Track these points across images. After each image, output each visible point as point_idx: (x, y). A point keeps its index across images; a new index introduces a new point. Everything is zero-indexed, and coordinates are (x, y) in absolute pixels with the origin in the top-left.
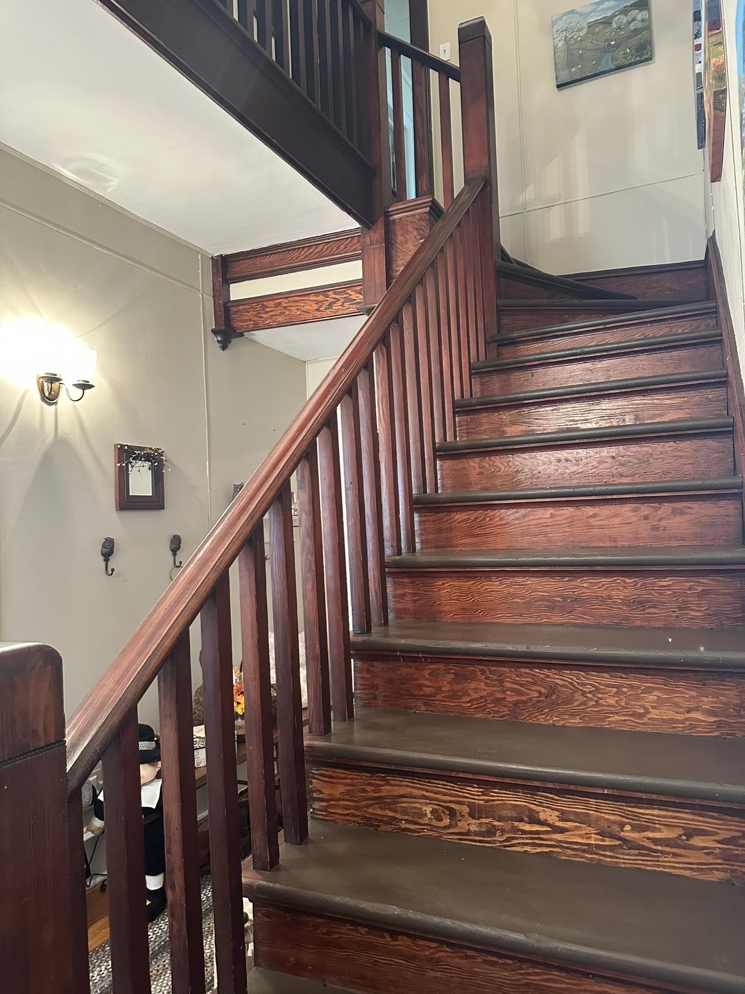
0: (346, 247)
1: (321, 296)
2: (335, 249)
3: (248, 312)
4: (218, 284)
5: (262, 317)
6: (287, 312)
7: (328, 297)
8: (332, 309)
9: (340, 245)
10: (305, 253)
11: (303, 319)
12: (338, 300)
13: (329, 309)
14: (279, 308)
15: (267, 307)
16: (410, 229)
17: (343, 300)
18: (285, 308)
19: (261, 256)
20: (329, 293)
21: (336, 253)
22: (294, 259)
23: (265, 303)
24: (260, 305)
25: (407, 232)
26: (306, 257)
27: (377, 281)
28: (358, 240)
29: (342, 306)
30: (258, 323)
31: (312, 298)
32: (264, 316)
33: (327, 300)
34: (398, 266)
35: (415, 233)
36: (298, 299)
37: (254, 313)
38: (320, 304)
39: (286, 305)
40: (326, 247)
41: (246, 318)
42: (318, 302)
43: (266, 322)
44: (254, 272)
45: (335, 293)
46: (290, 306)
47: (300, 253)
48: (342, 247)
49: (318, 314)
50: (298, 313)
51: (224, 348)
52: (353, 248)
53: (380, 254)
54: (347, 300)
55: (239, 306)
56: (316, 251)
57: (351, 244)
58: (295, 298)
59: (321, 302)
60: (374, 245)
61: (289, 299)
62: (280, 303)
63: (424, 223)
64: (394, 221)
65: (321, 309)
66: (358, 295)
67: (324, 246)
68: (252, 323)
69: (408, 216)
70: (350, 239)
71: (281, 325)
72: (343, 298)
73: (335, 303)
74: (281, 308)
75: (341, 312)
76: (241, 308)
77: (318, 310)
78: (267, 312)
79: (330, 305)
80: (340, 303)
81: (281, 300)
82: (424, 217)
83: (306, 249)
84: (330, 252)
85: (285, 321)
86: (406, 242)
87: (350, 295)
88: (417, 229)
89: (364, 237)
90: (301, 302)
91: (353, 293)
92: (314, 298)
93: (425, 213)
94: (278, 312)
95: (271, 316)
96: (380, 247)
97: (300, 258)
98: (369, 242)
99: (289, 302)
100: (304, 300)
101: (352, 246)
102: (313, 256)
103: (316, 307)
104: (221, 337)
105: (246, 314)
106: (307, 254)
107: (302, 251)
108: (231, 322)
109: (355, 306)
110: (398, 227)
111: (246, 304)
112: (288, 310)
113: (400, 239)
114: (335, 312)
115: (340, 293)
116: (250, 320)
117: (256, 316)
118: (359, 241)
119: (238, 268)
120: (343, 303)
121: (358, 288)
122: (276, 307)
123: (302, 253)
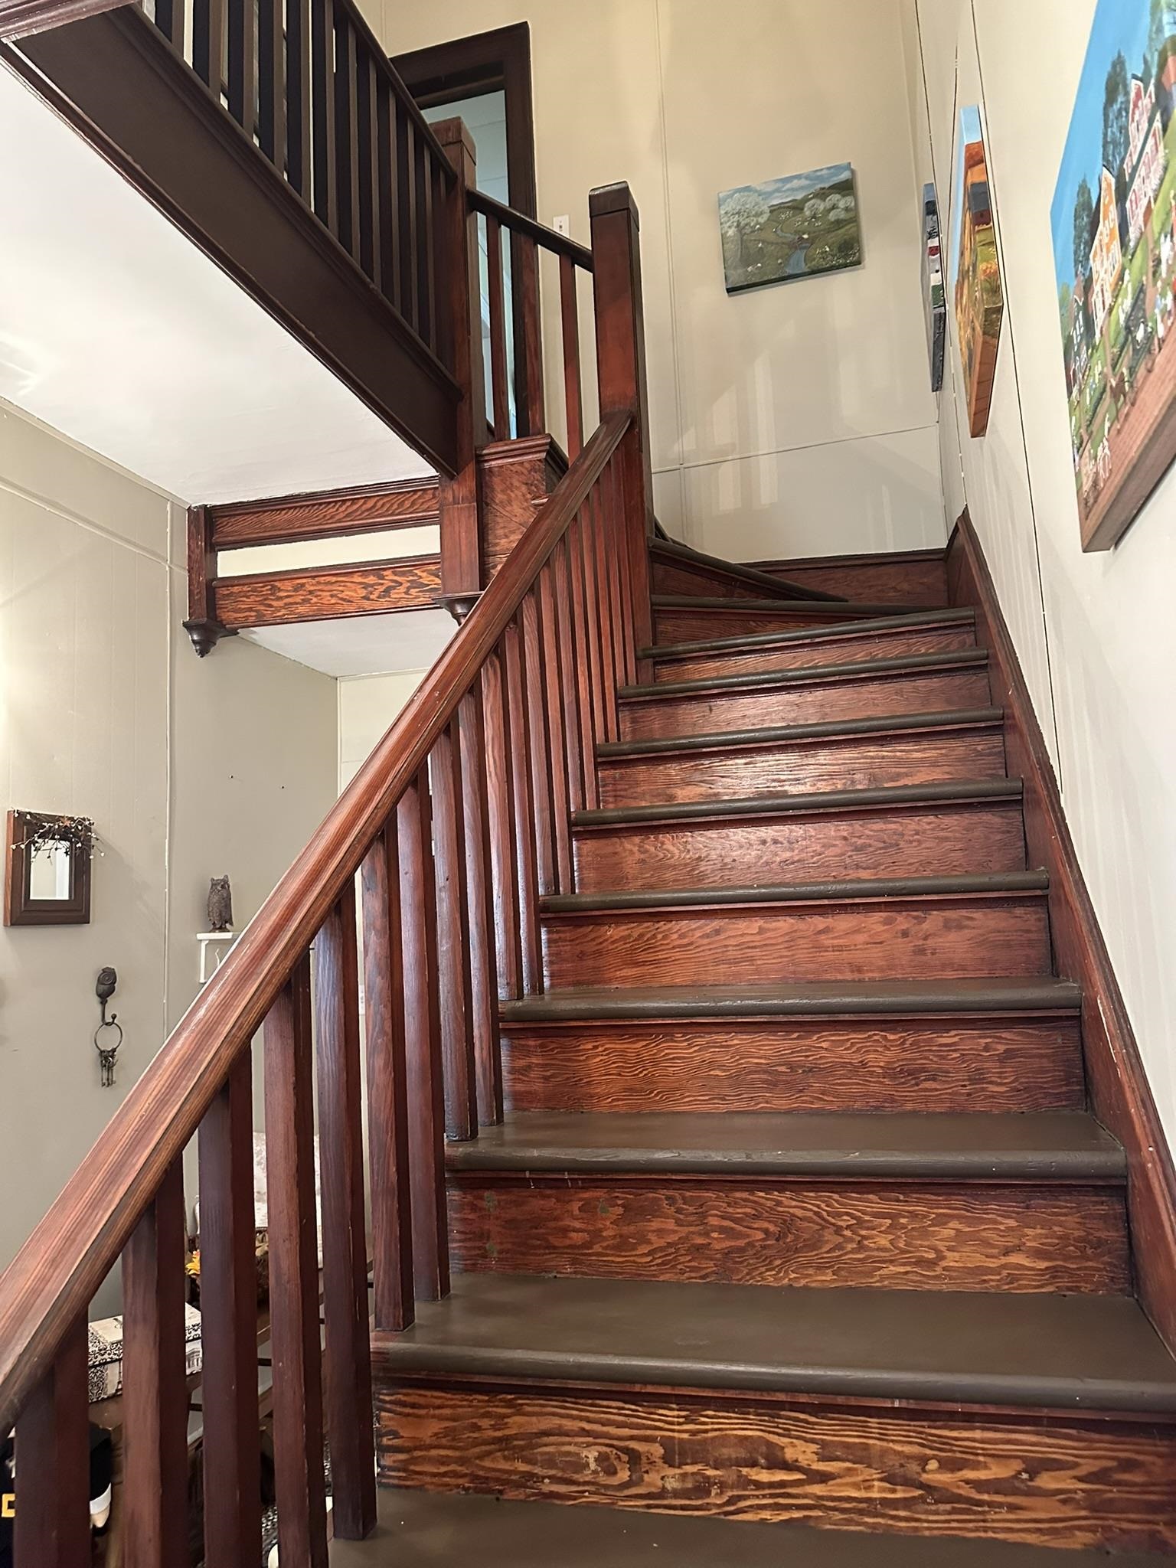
0: (413, 503)
1: (372, 577)
2: (395, 506)
3: (248, 597)
4: (198, 551)
5: (271, 606)
6: (315, 600)
7: (383, 579)
8: (389, 597)
9: (403, 501)
10: (346, 510)
11: (341, 611)
12: (401, 584)
13: (384, 597)
14: (301, 592)
15: (280, 590)
16: (516, 483)
17: (409, 584)
18: (311, 592)
19: (273, 511)
20: (385, 573)
21: (397, 511)
22: (328, 517)
23: (276, 584)
24: (269, 587)
25: (511, 487)
26: (347, 516)
27: (465, 559)
28: (434, 495)
29: (406, 593)
30: (264, 615)
31: (357, 579)
32: (275, 603)
33: (382, 584)
34: (496, 537)
35: (524, 488)
36: (334, 579)
37: (258, 599)
38: (370, 589)
39: (312, 588)
40: (381, 502)
41: (243, 607)
42: (366, 586)
43: (279, 614)
44: (261, 535)
45: (395, 574)
46: (319, 590)
47: (337, 510)
48: (407, 504)
49: (366, 604)
50: (333, 601)
51: (203, 653)
52: (425, 506)
53: (469, 517)
54: (414, 584)
55: (233, 586)
56: (364, 507)
57: (421, 501)
58: (328, 579)
59: (372, 586)
60: (459, 503)
61: (317, 579)
62: (303, 585)
63: (537, 476)
64: (490, 469)
65: (372, 597)
66: (432, 578)
67: (378, 501)
68: (253, 614)
69: (512, 464)
70: (420, 493)
71: (302, 619)
72: (409, 581)
73: (394, 588)
74: (305, 593)
75: (405, 603)
76: (235, 589)
77: (366, 598)
78: (280, 598)
79: (387, 591)
80: (402, 589)
81: (304, 581)
82: (537, 467)
83: (348, 503)
84: (387, 510)
85: (311, 613)
86: (510, 502)
87: (421, 577)
88: (527, 484)
89: (443, 491)
90: (338, 584)
91: (424, 575)
92: (360, 580)
93: (540, 460)
94: (298, 599)
95: (286, 604)
96: (469, 508)
97: (337, 517)
98: (451, 499)
99: (319, 583)
100: (343, 582)
101: (423, 503)
102: (360, 515)
103: (363, 592)
104: (199, 635)
105: (245, 599)
106: (350, 510)
107: (341, 506)
108: (218, 612)
109: (428, 594)
110: (496, 480)
111: (244, 585)
112: (316, 596)
113: (500, 497)
114: (394, 603)
115: (403, 574)
116: (250, 610)
117: (261, 603)
118: (434, 497)
119: (229, 528)
120: (409, 588)
121: (433, 567)
122: (296, 590)
123: (341, 510)
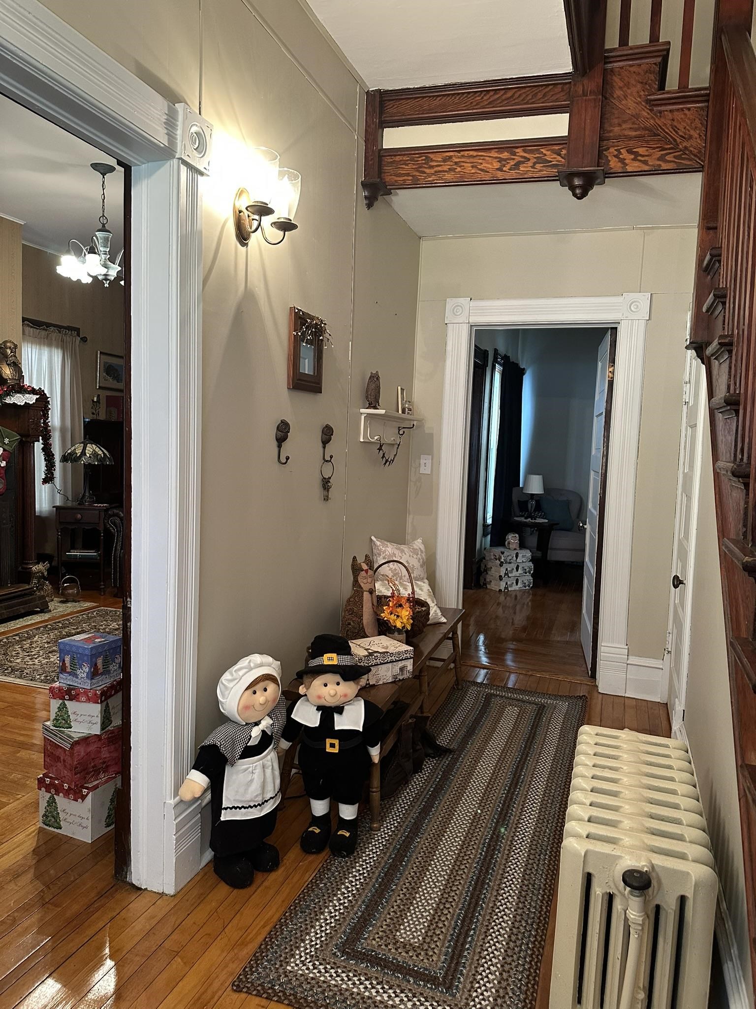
0: (544, 95)
1: (506, 154)
2: (530, 97)
3: (407, 165)
4: (373, 126)
5: (424, 172)
6: (459, 169)
7: (515, 155)
8: (519, 169)
9: (536, 93)
10: (489, 98)
11: (479, 179)
12: (529, 160)
13: (514, 169)
14: (449, 163)
15: (432, 160)
16: (633, 82)
17: (535, 160)
18: (456, 163)
19: (430, 97)
20: (517, 150)
21: (531, 101)
22: (474, 104)
23: (431, 156)
24: (424, 158)
25: (628, 85)
26: (490, 103)
27: (587, 141)
28: (562, 89)
29: (532, 167)
30: (418, 180)
31: (494, 154)
32: (427, 171)
33: (514, 159)
34: (611, 125)
35: (639, 86)
36: (475, 153)
37: (414, 167)
38: (503, 162)
39: (457, 160)
40: (519, 93)
41: (402, 172)
42: (500, 160)
43: (429, 179)
44: (420, 116)
45: (525, 151)
46: (463, 162)
47: (482, 98)
48: (540, 95)
49: (500, 175)
50: (473, 171)
51: (369, 206)
52: (554, 98)
53: (595, 107)
54: (539, 160)
55: (395, 156)
56: (504, 97)
57: (552, 93)
58: (471, 153)
59: (505, 160)
60: (587, 96)
61: (462, 153)
62: (451, 157)
63: (652, 77)
64: (612, 70)
65: (504, 169)
66: (555, 156)
67: (516, 92)
68: (410, 178)
69: (631, 66)
70: (551, 87)
71: (447, 185)
72: (535, 158)
73: (523, 162)
74: (452, 163)
75: (530, 175)
76: (398, 158)
77: (500, 169)
78: (432, 167)
79: (517, 166)
80: (530, 164)
81: (452, 154)
82: (652, 69)
83: (492, 93)
84: (523, 100)
85: (455, 180)
86: (625, 97)
87: (545, 155)
88: (642, 83)
89: (575, 85)
90: (478, 157)
91: (548, 153)
92: (496, 155)
93: (655, 64)
94: (446, 168)
95: (436, 172)
96: (595, 100)
97: (482, 104)
98: (581, 92)
99: (463, 156)
100: (482, 156)
101: (553, 95)
102: (500, 103)
103: (497, 165)
104: (368, 193)
105: (404, 166)
106: (491, 100)
107: (485, 95)
108: (383, 175)
109: (550, 169)
110: (616, 79)
111: (404, 155)
112: (460, 167)
113: (618, 93)
114: (522, 174)
115: (531, 152)
116: (408, 175)
117: (417, 170)
119: (392, 109)
120: (535, 164)
121: (557, 148)
122: (445, 160)
123: (485, 98)
